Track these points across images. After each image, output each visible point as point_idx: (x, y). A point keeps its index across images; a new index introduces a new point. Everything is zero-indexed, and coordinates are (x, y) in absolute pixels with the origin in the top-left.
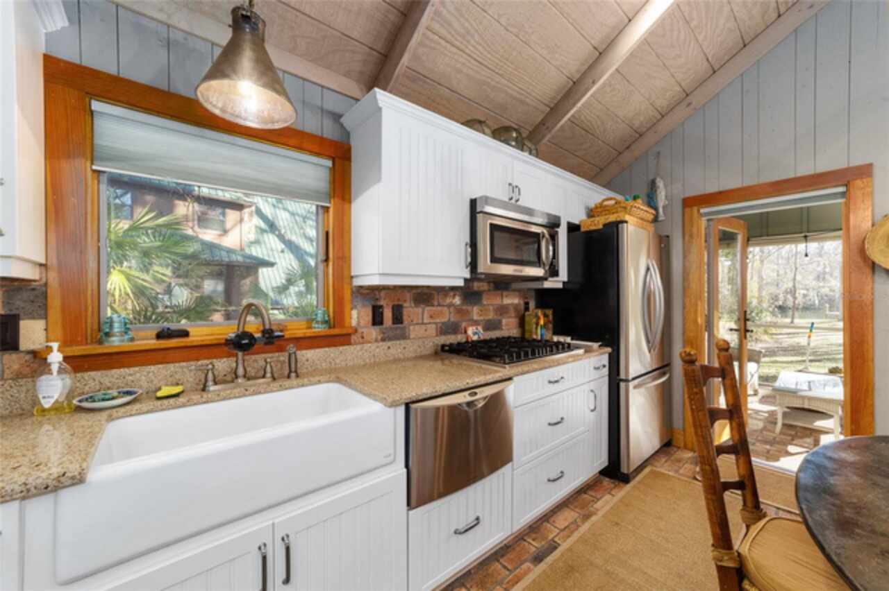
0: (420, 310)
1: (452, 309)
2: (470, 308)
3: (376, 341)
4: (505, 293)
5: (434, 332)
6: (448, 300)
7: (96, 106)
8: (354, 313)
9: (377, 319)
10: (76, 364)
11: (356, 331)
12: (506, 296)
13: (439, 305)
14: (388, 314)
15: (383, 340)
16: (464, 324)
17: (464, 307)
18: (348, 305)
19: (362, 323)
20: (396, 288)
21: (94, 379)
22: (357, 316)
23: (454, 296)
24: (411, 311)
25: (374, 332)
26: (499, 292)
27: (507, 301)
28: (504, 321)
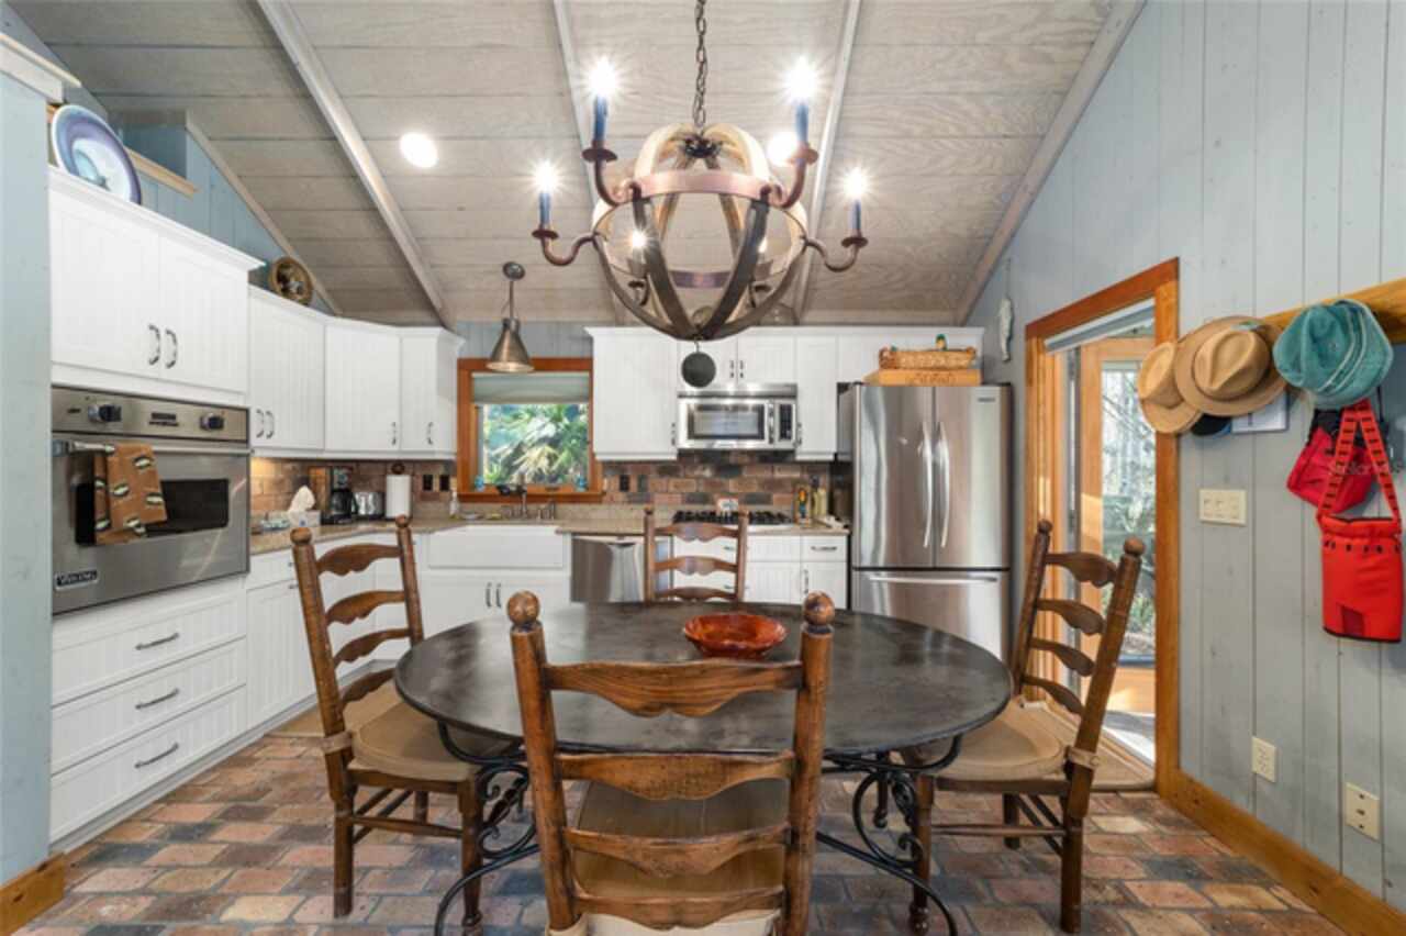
0: (664, 481)
1: (701, 481)
2: (723, 480)
3: (623, 502)
4: (777, 467)
5: (679, 500)
6: (697, 473)
7: (475, 375)
8: (606, 481)
9: (624, 486)
10: (463, 498)
11: (604, 493)
12: (779, 470)
13: (686, 477)
14: (633, 484)
15: (630, 502)
16: (716, 496)
17: (717, 480)
18: (599, 476)
19: (612, 487)
20: (640, 462)
21: (470, 506)
22: (608, 483)
23: (704, 469)
24: (655, 481)
25: (621, 496)
26: (769, 466)
27: (778, 475)
28: (775, 496)
